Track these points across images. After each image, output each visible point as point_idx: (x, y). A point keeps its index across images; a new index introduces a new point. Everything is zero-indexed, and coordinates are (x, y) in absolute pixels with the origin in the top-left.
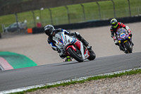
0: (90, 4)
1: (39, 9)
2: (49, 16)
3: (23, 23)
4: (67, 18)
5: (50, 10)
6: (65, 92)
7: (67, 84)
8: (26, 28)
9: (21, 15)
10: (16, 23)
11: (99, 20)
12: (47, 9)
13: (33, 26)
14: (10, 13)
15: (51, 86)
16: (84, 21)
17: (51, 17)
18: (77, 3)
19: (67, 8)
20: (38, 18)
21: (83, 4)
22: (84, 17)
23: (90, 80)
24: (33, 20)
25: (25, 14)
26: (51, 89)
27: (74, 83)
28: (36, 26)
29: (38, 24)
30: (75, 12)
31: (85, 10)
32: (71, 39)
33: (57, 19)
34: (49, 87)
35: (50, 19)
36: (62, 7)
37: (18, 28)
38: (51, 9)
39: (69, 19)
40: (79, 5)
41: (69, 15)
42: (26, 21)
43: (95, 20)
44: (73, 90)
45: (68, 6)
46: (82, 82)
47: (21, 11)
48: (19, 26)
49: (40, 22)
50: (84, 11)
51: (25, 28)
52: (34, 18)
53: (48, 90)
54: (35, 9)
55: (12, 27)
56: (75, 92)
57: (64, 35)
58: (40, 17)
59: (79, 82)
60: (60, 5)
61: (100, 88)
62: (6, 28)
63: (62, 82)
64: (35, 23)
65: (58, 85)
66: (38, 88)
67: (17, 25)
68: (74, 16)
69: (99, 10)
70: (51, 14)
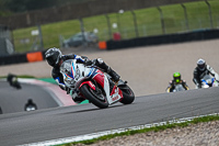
0: (195, 4)
1: (117, 12)
2: (133, 23)
3: (92, 33)
4: (160, 25)
5: (133, 14)
6: (158, 140)
7: (161, 129)
8: (97, 42)
9: (88, 21)
10: (80, 33)
11: (209, 28)
12: (129, 12)
13: (107, 38)
14: (71, 18)
15: (137, 132)
16: (187, 31)
17: (136, 25)
18: (176, 3)
19: (160, 10)
20: (115, 26)
21: (185, 4)
22: (187, 24)
23: (196, 122)
24: (106, 28)
25: (95, 19)
26: (136, 136)
27: (172, 127)
28: (112, 37)
29: (115, 35)
30: (172, 16)
31: (188, 13)
32: (88, 71)
33: (144, 27)
34: (133, 133)
35: (133, 28)
36: (153, 9)
37: (85, 40)
38: (136, 12)
39: (163, 27)
40: (179, 5)
41: (163, 21)
42: (96, 31)
43: (204, 29)
44: (171, 137)
45: (161, 7)
46: (184, 125)
47: (89, 15)
48: (87, 38)
49: (118, 32)
50: (186, 15)
51: (94, 40)
52: (110, 26)
53: (132, 137)
54: (111, 11)
55: (75, 39)
56: (173, 141)
57: (75, 65)
58: (119, 25)
59: (180, 125)
60: (149, 6)
61: (212, 135)
62: (66, 41)
63: (154, 125)
64: (110, 33)
65: (147, 130)
66: (117, 134)
67: (83, 36)
68: (171, 23)
69: (210, 13)
70: (135, 20)
